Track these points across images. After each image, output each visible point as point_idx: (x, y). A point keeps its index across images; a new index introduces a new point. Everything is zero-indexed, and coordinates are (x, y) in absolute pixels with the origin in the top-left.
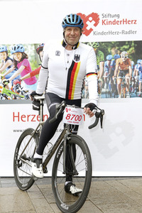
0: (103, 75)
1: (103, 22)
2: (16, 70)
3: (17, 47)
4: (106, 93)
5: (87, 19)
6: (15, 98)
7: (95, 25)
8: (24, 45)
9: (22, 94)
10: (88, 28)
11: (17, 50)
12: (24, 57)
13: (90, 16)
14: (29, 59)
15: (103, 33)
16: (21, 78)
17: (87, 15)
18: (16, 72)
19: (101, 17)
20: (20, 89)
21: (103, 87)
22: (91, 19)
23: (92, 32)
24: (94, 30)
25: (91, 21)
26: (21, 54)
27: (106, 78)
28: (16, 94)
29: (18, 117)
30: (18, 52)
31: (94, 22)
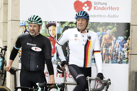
1: (95, 8)
5: (83, 5)
7: (89, 10)
13: (85, 3)
14: (41, 32)
15: (94, 16)
17: (83, 2)
19: (93, 4)
22: (86, 5)
25: (86, 7)
31: (88, 8)
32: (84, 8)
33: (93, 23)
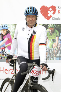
0: (58, 45)
1: (59, 12)
2: (2, 40)
3: (3, 26)
4: (59, 57)
5: (48, 9)
6: (1, 58)
7: (54, 13)
8: (8, 25)
9: (6, 56)
10: (49, 15)
11: (3, 28)
12: (8, 32)
13: (50, 7)
14: (11, 34)
15: (58, 19)
16: (6, 46)
17: (48, 7)
18: (3, 42)
19: (57, 8)
20: (4, 53)
21: (58, 53)
22: (51, 9)
23: (52, 18)
24: (53, 17)
25: (51, 11)
26: (6, 31)
27: (60, 47)
28: (2, 56)
29: (3, 70)
30: (4, 29)
31: (53, 12)
32: (49, 12)
33: (58, 25)
